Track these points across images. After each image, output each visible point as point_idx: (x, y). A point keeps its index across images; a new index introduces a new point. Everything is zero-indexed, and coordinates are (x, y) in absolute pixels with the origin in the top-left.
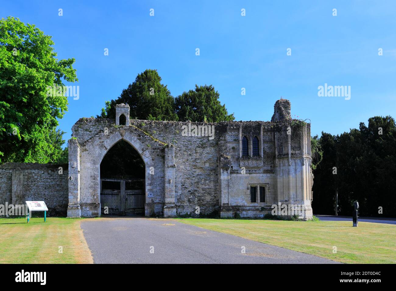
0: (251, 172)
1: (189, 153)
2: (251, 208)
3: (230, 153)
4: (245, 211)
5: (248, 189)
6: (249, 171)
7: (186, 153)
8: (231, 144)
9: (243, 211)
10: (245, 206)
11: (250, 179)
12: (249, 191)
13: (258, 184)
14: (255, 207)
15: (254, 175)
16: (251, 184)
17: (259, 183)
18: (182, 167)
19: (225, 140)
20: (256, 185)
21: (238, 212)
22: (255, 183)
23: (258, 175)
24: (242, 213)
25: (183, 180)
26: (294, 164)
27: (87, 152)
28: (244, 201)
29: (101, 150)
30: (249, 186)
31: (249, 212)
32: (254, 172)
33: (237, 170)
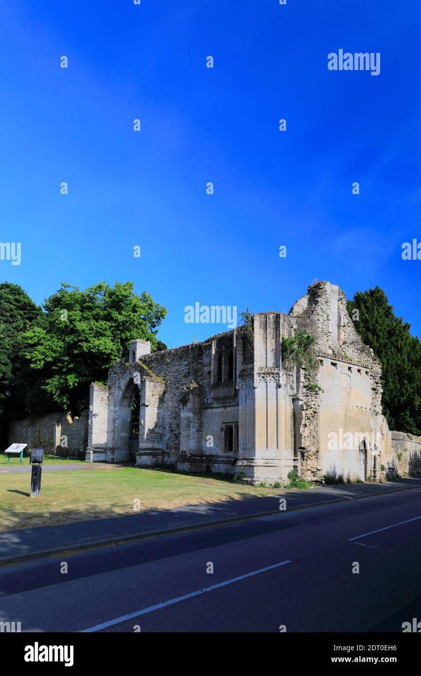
0: (225, 405)
1: (177, 385)
2: (224, 459)
3: (206, 379)
4: (217, 463)
5: (222, 431)
6: (224, 403)
7: (174, 386)
8: (208, 367)
9: (215, 463)
10: (217, 456)
11: (224, 415)
12: (223, 433)
13: (233, 423)
14: (228, 457)
15: (229, 409)
16: (226, 423)
17: (234, 421)
18: (170, 404)
19: (202, 363)
20: (231, 424)
21: (210, 465)
22: (230, 421)
23: (233, 408)
24: (213, 466)
25: (171, 421)
26: (244, 387)
27: (112, 395)
28: (218, 449)
29: (118, 391)
30: (224, 426)
31: (221, 465)
32: (228, 404)
33: (211, 404)
